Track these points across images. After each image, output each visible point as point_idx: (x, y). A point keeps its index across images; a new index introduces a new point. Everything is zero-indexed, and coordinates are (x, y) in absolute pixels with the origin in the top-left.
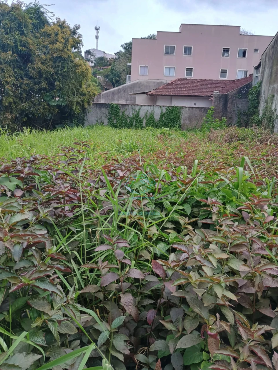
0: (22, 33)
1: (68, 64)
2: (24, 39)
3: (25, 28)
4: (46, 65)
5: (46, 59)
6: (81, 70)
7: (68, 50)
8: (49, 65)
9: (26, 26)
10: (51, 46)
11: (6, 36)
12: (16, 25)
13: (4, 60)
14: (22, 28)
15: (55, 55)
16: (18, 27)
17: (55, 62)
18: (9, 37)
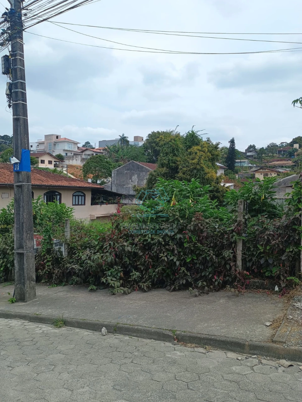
0: (175, 155)
1: (200, 172)
2: (175, 158)
3: (177, 151)
4: (186, 174)
5: (186, 171)
6: (208, 176)
7: (201, 163)
8: (187, 174)
9: (177, 150)
10: (190, 161)
11: (164, 158)
12: (171, 150)
13: (161, 173)
14: (174, 151)
15: (192, 167)
16: (173, 151)
17: (191, 172)
18: (165, 158)
